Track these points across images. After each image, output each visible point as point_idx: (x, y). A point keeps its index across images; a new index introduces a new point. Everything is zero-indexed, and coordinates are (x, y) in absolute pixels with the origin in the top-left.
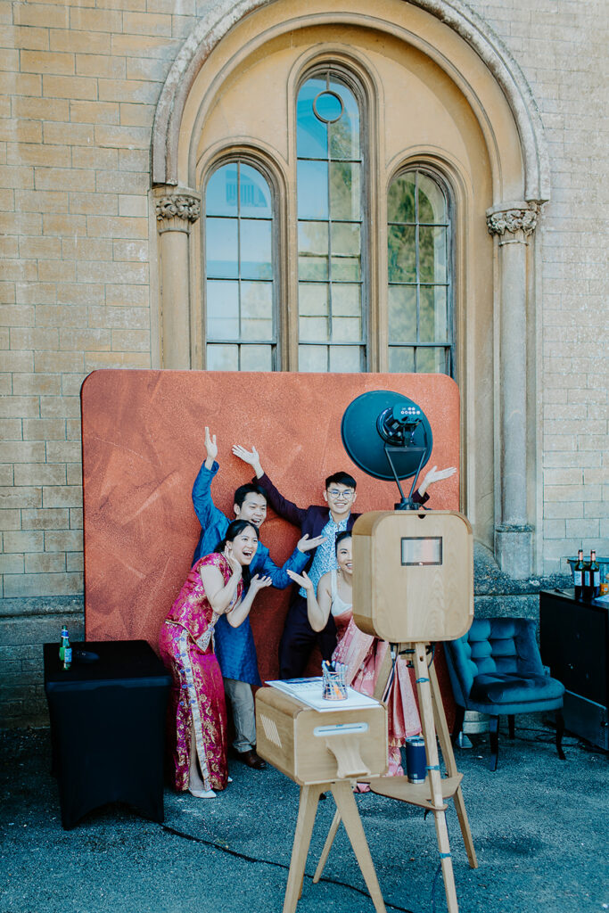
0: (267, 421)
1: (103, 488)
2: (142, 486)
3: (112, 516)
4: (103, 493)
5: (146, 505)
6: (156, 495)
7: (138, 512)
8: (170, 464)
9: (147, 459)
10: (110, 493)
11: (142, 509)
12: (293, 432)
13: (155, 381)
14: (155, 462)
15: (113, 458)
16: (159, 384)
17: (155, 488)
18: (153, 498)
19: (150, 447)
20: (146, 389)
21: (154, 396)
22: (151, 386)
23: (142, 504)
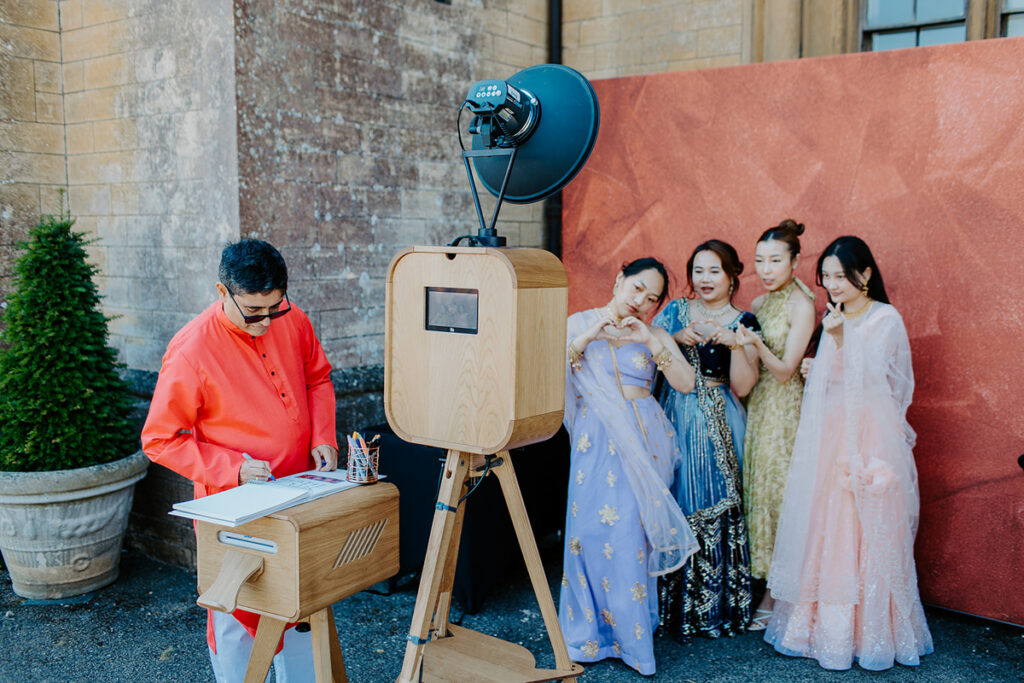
0: (774, 131)
1: (580, 223)
2: (620, 221)
3: (589, 255)
4: (581, 228)
5: (623, 244)
6: (636, 231)
7: (615, 252)
8: (652, 192)
9: (626, 187)
10: (588, 229)
11: (619, 247)
12: (810, 143)
13: (638, 90)
14: (635, 190)
15: (591, 187)
16: (643, 92)
17: (634, 223)
18: (631, 236)
19: (631, 171)
20: (628, 98)
21: (636, 108)
22: (634, 96)
23: (619, 242)
